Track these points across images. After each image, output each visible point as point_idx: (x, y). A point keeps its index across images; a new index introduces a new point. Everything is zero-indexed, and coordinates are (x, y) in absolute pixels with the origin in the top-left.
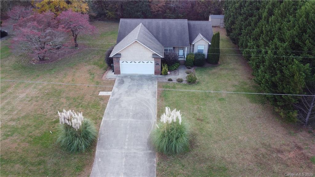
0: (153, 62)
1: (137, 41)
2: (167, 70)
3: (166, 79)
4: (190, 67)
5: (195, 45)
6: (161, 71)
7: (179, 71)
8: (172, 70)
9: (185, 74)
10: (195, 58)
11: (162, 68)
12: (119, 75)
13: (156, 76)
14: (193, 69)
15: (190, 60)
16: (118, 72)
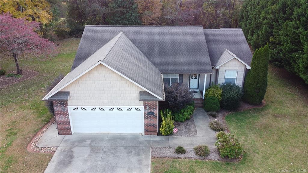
0: (142, 108)
1: (102, 63)
2: (172, 124)
3: (170, 148)
4: (214, 113)
5: (220, 70)
6: (159, 127)
7: (196, 124)
8: (181, 122)
9: (210, 130)
10: (223, 94)
11: (160, 120)
12: (67, 137)
13: (148, 138)
14: (220, 116)
15: (214, 100)
16: (65, 130)
